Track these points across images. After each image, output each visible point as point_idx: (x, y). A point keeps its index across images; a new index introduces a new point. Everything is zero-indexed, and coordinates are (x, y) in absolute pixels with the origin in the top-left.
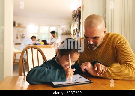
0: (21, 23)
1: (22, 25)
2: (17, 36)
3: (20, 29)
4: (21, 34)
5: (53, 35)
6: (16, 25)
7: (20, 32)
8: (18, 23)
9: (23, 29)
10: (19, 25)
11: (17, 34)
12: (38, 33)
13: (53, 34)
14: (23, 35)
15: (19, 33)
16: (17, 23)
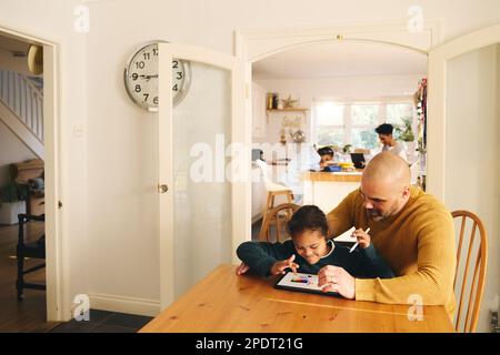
0: (293, 98)
1: (294, 105)
2: (283, 137)
3: (291, 116)
4: (295, 130)
5: (382, 139)
6: (280, 106)
7: (291, 124)
8: (286, 98)
9: (300, 115)
10: (288, 105)
11: (283, 131)
12: (344, 126)
13: (385, 137)
14: (299, 133)
15: (287, 129)
16: (282, 97)
